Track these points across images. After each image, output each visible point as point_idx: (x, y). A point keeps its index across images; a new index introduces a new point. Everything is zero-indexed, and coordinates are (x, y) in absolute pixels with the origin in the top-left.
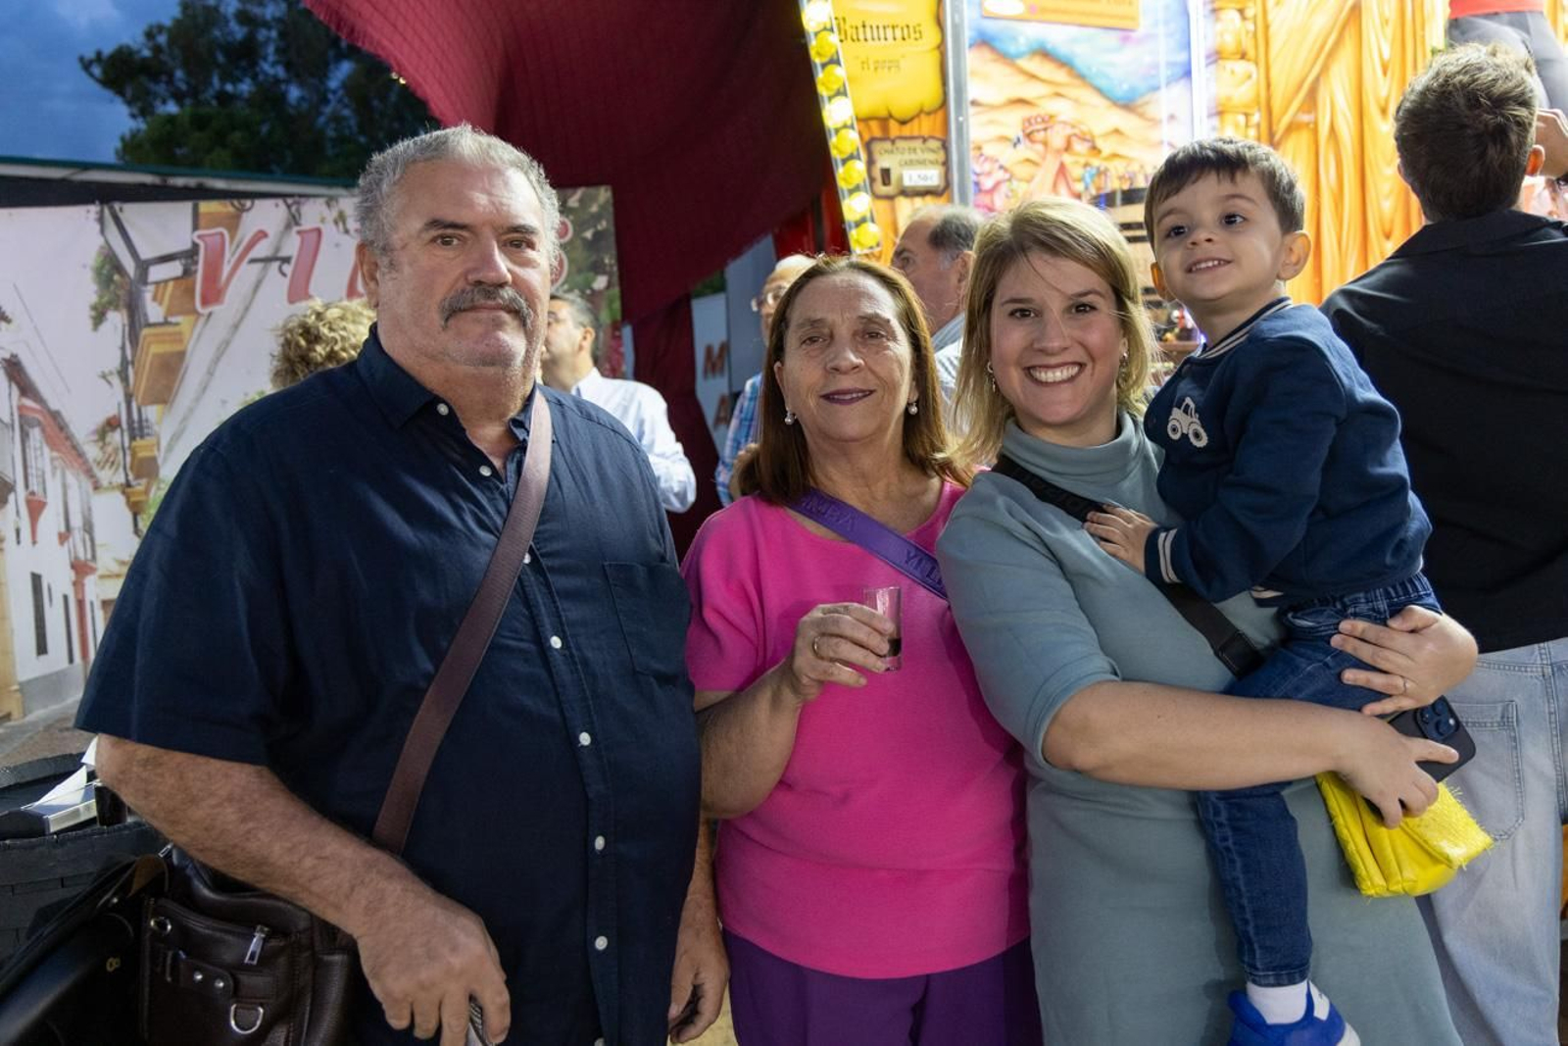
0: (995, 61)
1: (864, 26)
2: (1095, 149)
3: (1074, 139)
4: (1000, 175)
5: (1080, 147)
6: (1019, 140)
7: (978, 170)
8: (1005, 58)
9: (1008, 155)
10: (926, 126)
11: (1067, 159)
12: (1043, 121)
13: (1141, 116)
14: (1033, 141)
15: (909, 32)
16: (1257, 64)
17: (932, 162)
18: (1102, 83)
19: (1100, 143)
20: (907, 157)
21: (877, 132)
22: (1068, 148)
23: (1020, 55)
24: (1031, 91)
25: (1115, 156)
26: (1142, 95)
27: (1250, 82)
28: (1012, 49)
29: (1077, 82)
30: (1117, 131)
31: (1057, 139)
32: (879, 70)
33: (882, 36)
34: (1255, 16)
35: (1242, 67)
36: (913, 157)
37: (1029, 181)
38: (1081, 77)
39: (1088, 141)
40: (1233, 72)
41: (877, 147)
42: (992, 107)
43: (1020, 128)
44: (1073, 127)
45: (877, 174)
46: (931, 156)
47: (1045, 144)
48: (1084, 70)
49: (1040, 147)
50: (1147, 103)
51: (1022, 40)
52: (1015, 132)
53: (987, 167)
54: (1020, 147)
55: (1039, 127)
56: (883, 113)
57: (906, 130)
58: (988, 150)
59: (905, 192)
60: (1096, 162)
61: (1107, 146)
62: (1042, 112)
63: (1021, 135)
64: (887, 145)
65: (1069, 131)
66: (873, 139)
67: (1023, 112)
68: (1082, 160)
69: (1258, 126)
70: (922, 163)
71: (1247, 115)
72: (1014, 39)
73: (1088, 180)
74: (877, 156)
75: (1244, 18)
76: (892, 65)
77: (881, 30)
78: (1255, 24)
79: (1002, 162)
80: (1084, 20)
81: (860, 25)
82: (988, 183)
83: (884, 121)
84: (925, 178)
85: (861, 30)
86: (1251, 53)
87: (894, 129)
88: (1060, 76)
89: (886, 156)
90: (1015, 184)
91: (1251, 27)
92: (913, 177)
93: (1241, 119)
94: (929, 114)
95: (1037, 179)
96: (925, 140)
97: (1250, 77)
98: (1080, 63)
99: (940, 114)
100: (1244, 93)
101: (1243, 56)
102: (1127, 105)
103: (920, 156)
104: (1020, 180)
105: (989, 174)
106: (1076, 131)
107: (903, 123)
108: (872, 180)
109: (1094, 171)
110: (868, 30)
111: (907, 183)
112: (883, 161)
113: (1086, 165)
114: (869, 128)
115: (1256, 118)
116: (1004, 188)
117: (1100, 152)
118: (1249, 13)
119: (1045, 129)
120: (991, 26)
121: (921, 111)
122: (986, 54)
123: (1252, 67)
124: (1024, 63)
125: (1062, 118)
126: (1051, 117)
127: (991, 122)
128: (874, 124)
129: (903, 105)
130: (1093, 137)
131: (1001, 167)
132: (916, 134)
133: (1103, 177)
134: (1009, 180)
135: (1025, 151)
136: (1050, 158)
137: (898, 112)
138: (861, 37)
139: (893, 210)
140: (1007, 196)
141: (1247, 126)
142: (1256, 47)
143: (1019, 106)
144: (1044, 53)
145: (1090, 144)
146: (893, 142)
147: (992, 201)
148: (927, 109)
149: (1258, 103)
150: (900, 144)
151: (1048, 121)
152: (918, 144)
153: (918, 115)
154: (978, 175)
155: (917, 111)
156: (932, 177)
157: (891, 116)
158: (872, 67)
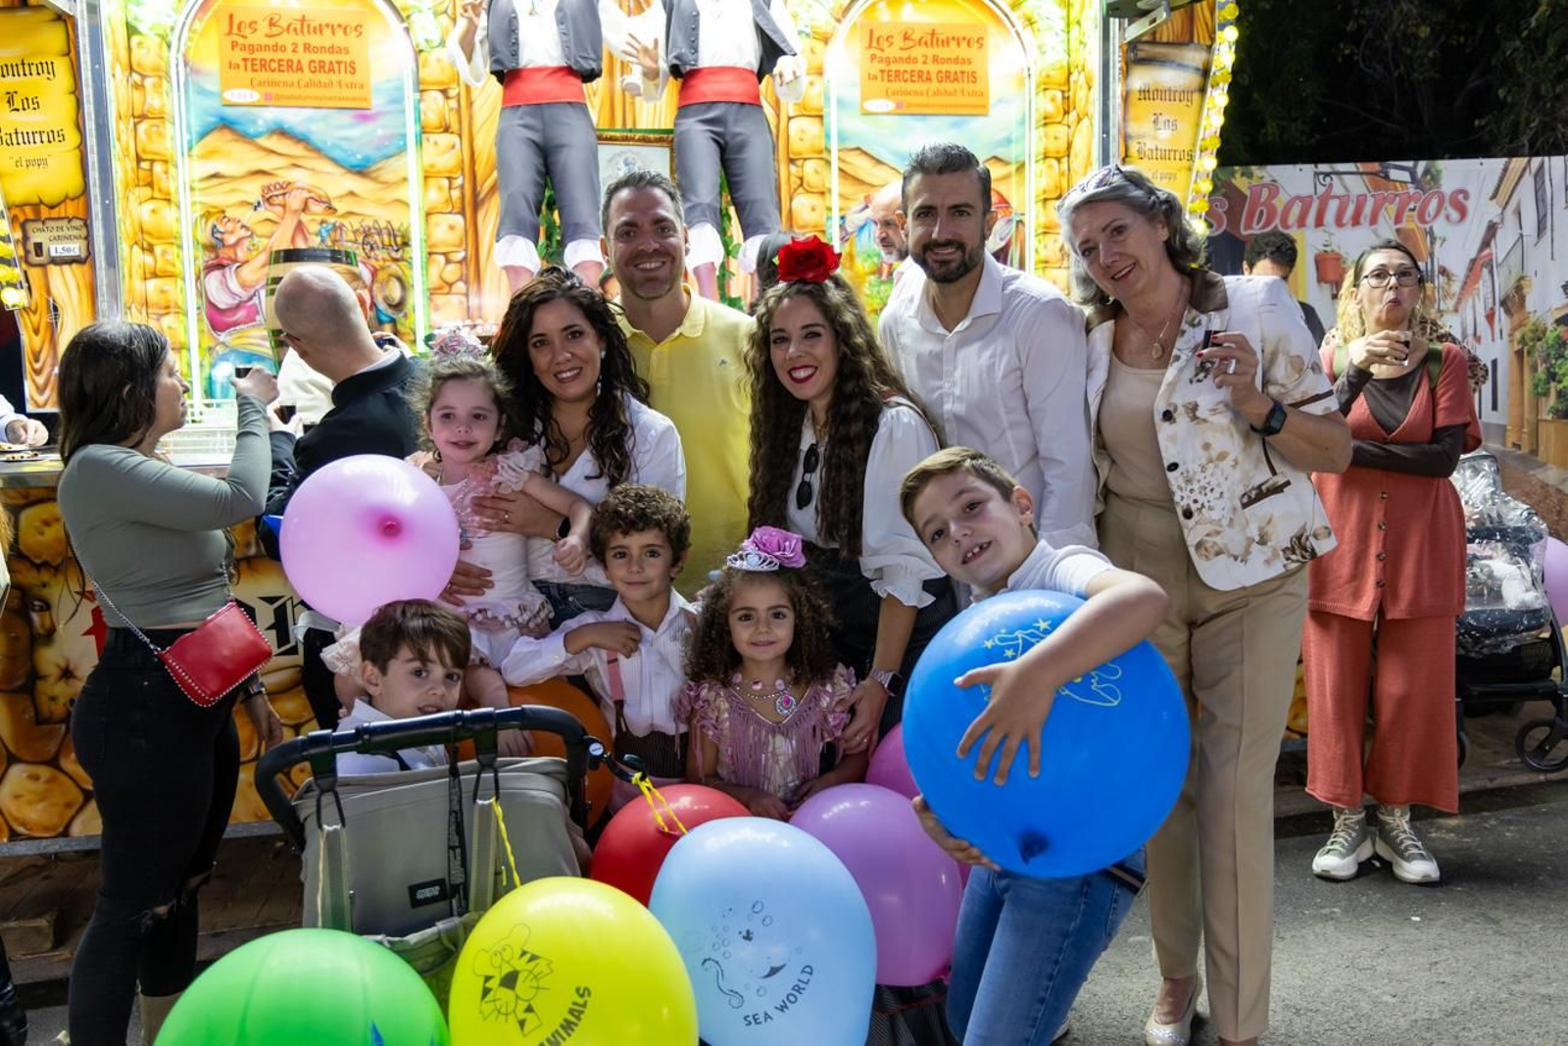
0: (236, 141)
1: (16, 133)
2: (331, 209)
3: (310, 201)
4: (243, 233)
5: (315, 208)
6: (259, 203)
7: (222, 230)
8: (246, 138)
9: (248, 216)
10: (71, 209)
11: (304, 218)
12: (282, 187)
13: (375, 180)
14: (271, 204)
15: (54, 136)
16: (460, 136)
17: (75, 237)
18: (337, 154)
19: (335, 204)
20: (55, 234)
21: (30, 215)
22: (305, 208)
23: (259, 135)
24: (268, 163)
25: (350, 213)
26: (376, 163)
27: (453, 152)
28: (252, 130)
29: (311, 154)
30: (352, 193)
31: (295, 201)
32: (31, 167)
33: (31, 140)
34: (459, 95)
35: (446, 139)
36: (60, 233)
37: (269, 237)
38: (317, 151)
39: (323, 202)
40: (436, 143)
41: (30, 226)
42: (233, 178)
43: (260, 192)
44: (310, 192)
45: (31, 248)
46: (76, 233)
47: (284, 206)
48: (319, 144)
49: (278, 209)
50: (379, 169)
51: (260, 122)
52: (255, 196)
53: (230, 226)
54: (261, 210)
55: (276, 193)
56: (36, 200)
57: (55, 213)
58: (229, 213)
59: (55, 261)
60: (332, 220)
61: (341, 207)
62: (281, 181)
63: (261, 199)
64: (39, 225)
65: (306, 195)
66: (27, 221)
67: (265, 181)
68: (319, 218)
69: (462, 187)
70: (69, 238)
71: (449, 179)
72: (254, 122)
73: (325, 234)
74: (30, 234)
75: (447, 98)
76: (41, 163)
77: (31, 135)
78: (459, 102)
79: (244, 222)
80: (317, 103)
81: (13, 132)
82: (231, 240)
83: (36, 206)
84: (69, 250)
85: (14, 136)
86: (455, 127)
87: (45, 212)
88: (298, 150)
89: (38, 234)
90: (256, 240)
91: (453, 103)
92: (56, 249)
93: (445, 182)
94: (72, 200)
95: (276, 235)
96: (70, 220)
97: (453, 147)
98: (316, 139)
99: (82, 199)
100: (447, 161)
101: (447, 129)
102: (361, 171)
103: (66, 232)
104: (261, 237)
105: (232, 232)
106: (312, 195)
107: (52, 207)
108: (27, 252)
109: (330, 227)
110: (20, 135)
111: (53, 254)
112: (36, 237)
113: (322, 222)
114: (24, 212)
115: (458, 182)
116: (246, 243)
117: (335, 210)
118: (452, 93)
119: (284, 194)
120: (230, 112)
121: (67, 197)
122: (228, 136)
123: (455, 139)
124: (263, 141)
125: (298, 185)
126: (289, 183)
127: (233, 191)
128: (28, 209)
129: (51, 194)
130: (329, 199)
131: (243, 226)
132: (63, 215)
133: (339, 231)
134: (251, 236)
135: (264, 212)
136: (288, 216)
137: (46, 200)
138: (15, 142)
139: (46, 276)
140: (249, 250)
141: (450, 188)
142: (460, 122)
143: (257, 176)
144: (282, 132)
145: (325, 205)
146: (43, 223)
147: (236, 254)
148: (71, 195)
149: (463, 170)
150: (50, 224)
151: (286, 188)
152: (64, 223)
153: (64, 201)
154: (222, 233)
155: (62, 198)
156: (76, 248)
157: (41, 202)
158: (24, 164)
